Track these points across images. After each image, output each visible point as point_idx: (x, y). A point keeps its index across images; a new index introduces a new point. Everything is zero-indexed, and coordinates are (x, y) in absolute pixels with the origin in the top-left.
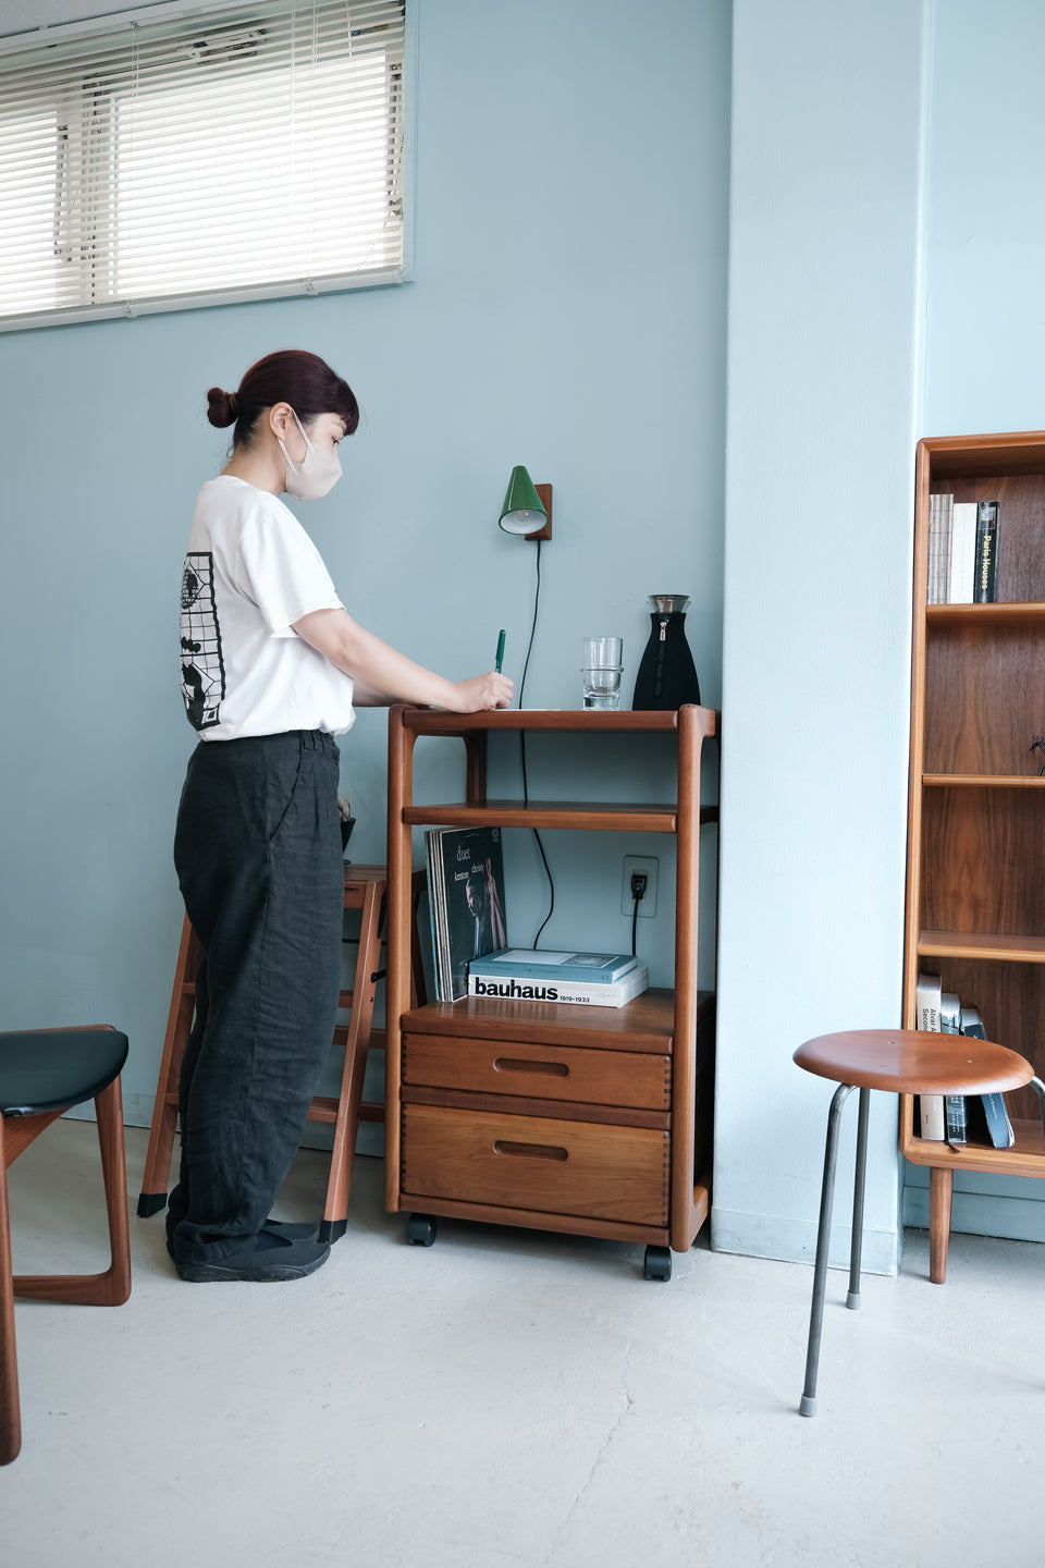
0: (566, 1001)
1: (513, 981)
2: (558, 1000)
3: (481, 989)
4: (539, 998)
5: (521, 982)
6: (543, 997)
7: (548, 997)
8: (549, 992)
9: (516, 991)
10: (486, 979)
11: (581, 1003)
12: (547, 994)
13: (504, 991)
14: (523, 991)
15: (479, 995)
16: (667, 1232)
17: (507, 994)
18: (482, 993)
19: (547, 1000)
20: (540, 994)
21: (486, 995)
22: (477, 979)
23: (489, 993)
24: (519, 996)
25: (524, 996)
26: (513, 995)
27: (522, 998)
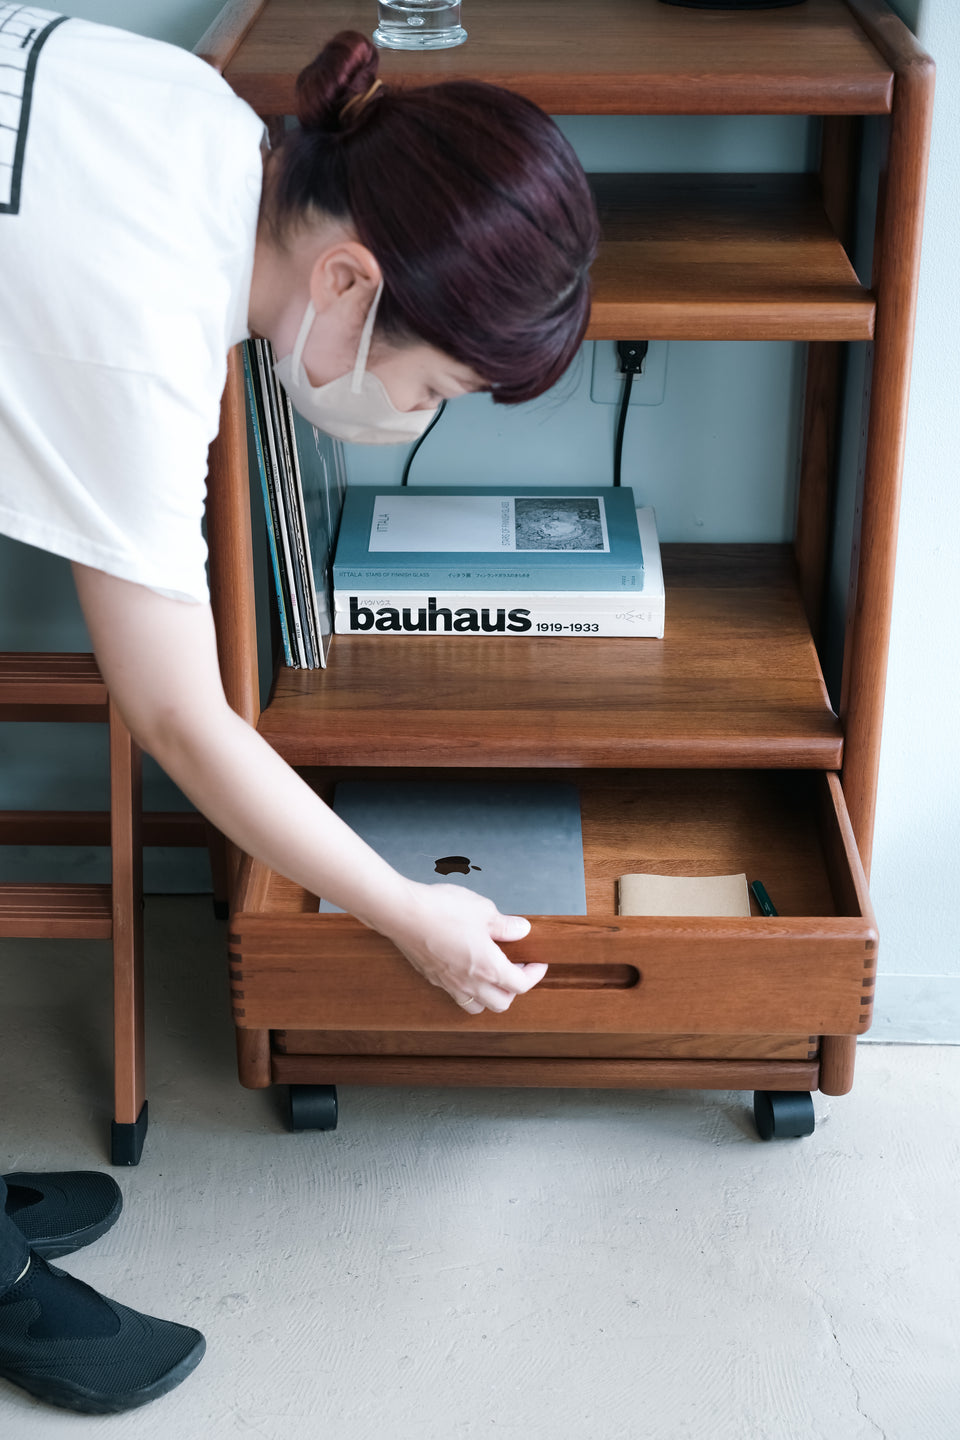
0: (549, 633)
1: (432, 600)
2: (533, 631)
3: (362, 619)
4: (491, 629)
5: (452, 599)
6: (500, 626)
7: (511, 627)
8: (513, 617)
9: (440, 620)
10: (374, 599)
11: (582, 633)
12: (508, 622)
13: (415, 620)
14: (455, 618)
15: (360, 631)
16: (815, 1069)
17: (421, 626)
18: (367, 626)
19: (508, 632)
20: (493, 621)
21: (374, 630)
22: (354, 601)
23: (380, 625)
24: (448, 627)
25: (458, 627)
26: (433, 627)
27: (454, 632)
